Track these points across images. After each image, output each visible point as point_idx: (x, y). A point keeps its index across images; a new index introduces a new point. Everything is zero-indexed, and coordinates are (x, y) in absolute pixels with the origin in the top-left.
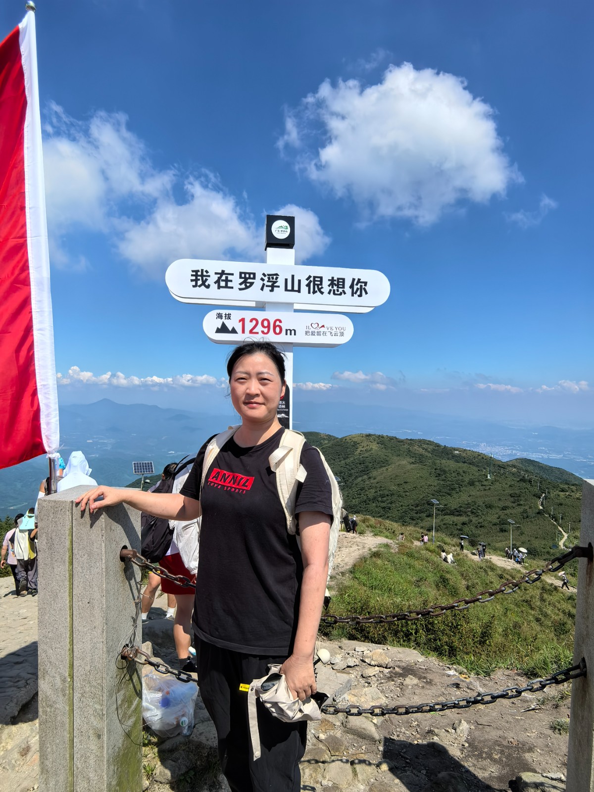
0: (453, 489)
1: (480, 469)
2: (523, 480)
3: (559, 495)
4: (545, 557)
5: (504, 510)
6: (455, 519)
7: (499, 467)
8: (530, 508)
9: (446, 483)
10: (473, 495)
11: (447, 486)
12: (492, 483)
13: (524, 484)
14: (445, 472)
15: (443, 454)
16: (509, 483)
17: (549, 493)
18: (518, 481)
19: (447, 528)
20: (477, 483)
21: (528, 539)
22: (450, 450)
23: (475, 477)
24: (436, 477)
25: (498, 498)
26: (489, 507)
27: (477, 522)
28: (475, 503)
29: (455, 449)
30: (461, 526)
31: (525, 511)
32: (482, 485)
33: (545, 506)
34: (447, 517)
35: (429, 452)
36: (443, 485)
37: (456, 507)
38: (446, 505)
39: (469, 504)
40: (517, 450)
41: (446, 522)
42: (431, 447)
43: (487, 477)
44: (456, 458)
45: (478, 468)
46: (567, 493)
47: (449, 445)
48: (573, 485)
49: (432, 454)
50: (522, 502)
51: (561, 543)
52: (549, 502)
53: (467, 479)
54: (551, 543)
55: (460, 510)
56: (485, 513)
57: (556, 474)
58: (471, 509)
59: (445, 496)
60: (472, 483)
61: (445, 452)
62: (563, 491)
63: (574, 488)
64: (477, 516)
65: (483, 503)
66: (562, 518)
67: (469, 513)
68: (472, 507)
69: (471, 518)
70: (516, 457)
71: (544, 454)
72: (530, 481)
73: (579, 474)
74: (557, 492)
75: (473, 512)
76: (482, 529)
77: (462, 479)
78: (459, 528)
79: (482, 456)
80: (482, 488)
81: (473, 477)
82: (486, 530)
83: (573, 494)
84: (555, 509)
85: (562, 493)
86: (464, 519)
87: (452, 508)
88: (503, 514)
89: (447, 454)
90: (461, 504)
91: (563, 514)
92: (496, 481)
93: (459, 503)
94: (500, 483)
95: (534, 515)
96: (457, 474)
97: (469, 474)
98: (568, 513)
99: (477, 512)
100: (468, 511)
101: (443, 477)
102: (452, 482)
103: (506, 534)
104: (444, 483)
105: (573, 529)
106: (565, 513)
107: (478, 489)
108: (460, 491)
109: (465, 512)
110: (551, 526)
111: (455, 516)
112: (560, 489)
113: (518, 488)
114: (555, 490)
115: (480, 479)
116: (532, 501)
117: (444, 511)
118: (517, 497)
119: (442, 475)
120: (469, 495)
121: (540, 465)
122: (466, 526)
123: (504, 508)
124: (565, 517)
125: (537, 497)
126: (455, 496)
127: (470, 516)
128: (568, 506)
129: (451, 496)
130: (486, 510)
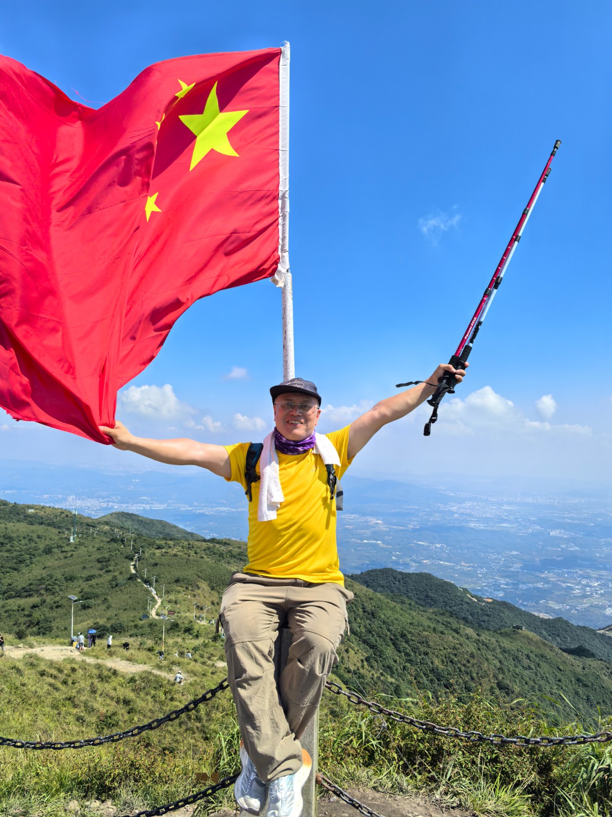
0: (21, 562)
1: (61, 531)
2: (114, 540)
3: (154, 554)
4: (131, 632)
5: (88, 580)
6: (21, 602)
7: (86, 526)
8: (121, 573)
9: (12, 555)
10: (49, 567)
11: (13, 558)
12: (75, 548)
13: (115, 545)
14: (10, 539)
15: (12, 515)
16: (97, 546)
17: (143, 552)
18: (108, 542)
19: (9, 616)
20: (56, 550)
21: (115, 612)
22: (23, 508)
23: (53, 542)
25: (82, 566)
26: (70, 579)
27: (52, 602)
28: (51, 576)
29: (29, 507)
30: (30, 610)
31: (115, 578)
32: (62, 552)
33: (138, 569)
34: (10, 601)
36: (7, 557)
37: (24, 586)
38: (10, 585)
39: (43, 579)
40: (113, 502)
41: (9, 607)
43: (69, 541)
44: (31, 519)
45: (59, 530)
46: (164, 550)
47: (21, 502)
48: (171, 540)
50: (111, 568)
51: (153, 613)
52: (142, 563)
53: (42, 546)
54: (141, 614)
55: (30, 589)
56: (63, 588)
57: (158, 528)
58: (47, 585)
60: (48, 551)
61: (15, 512)
62: (159, 548)
63: (171, 543)
64: (53, 594)
65: (63, 575)
66: (156, 581)
67: (43, 592)
68: (47, 583)
69: (45, 597)
70: (110, 512)
71: (146, 504)
72: (122, 541)
73: (185, 526)
74: (153, 550)
75: (48, 589)
76: (59, 609)
77: (36, 547)
78: (26, 613)
79: (66, 513)
80: (62, 556)
81: (50, 543)
82: (64, 611)
83: (169, 550)
84: (148, 571)
85: (158, 551)
86: (35, 600)
87: (19, 588)
88: (87, 586)
89: (18, 514)
90: (31, 581)
91: (157, 576)
92: (81, 544)
93: (29, 580)
94: (85, 547)
95: (125, 582)
96: (29, 540)
97: (45, 539)
98: (163, 574)
99: (54, 588)
100: (42, 589)
101: (8, 546)
102: (20, 551)
103: (90, 610)
104: (8, 555)
105: (168, 592)
106: (160, 574)
107: (57, 558)
108: (31, 563)
109: (37, 591)
110: (143, 592)
111: (22, 597)
112: (155, 546)
113: (108, 550)
114: (151, 548)
115: (60, 543)
116: (125, 565)
117: (6, 593)
118: (106, 561)
119: (7, 544)
120: (43, 567)
121: (140, 518)
122: (37, 609)
123: (89, 578)
124: (159, 580)
125: (129, 559)
126: (24, 571)
127: (43, 594)
128: (164, 566)
129: (18, 572)
130: (65, 584)
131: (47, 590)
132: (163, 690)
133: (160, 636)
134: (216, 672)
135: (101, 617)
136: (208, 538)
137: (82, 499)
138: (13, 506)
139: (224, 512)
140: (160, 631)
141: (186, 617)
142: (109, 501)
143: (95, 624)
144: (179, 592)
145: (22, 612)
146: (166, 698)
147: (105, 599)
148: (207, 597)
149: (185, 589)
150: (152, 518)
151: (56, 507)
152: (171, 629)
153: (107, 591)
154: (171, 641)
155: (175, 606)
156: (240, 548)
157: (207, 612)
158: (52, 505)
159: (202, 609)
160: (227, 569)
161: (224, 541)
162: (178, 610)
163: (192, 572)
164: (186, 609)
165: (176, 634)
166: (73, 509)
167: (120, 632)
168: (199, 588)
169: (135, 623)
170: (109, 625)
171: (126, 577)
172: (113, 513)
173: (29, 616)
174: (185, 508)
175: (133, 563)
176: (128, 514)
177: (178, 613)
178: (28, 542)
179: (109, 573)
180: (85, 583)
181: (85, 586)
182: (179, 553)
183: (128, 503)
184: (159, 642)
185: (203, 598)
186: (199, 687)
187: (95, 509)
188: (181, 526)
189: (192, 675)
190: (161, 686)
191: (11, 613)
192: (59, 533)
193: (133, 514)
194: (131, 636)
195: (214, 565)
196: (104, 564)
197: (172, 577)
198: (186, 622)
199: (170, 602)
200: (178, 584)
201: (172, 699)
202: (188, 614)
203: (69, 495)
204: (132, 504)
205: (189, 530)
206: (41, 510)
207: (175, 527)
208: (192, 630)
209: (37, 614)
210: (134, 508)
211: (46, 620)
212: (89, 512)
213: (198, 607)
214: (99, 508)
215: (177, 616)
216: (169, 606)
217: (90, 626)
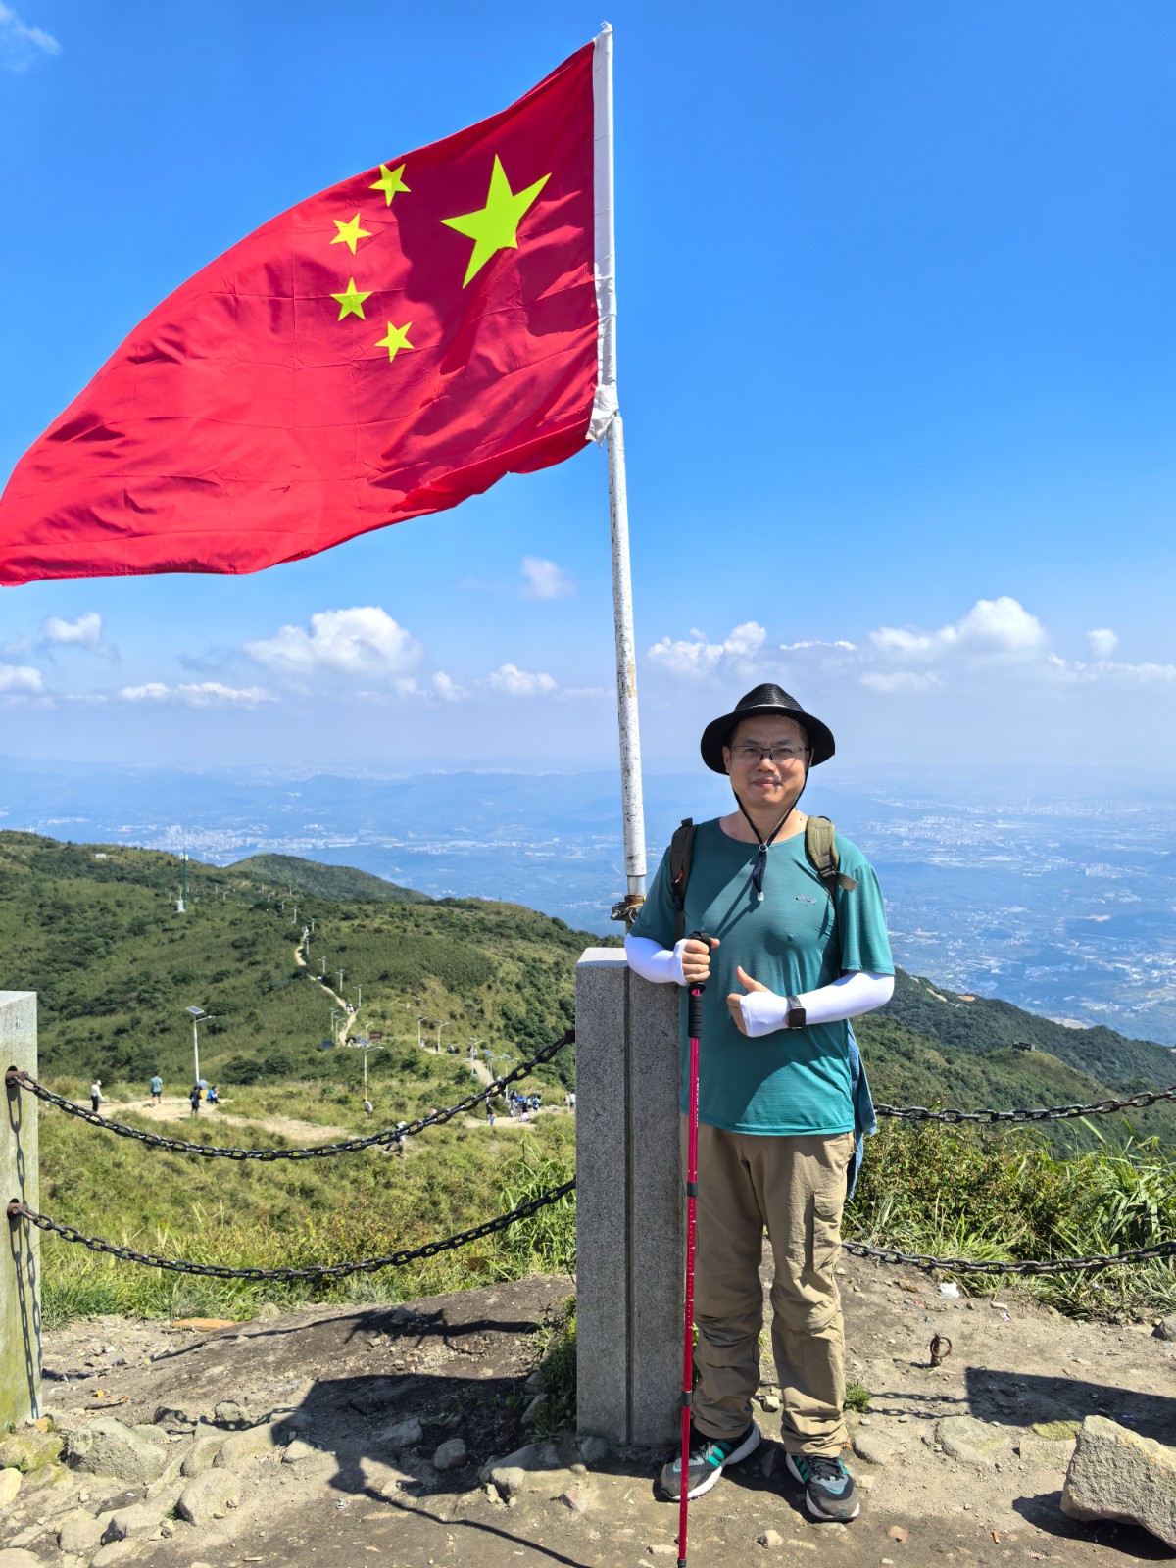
0: (89, 951)
1: (160, 891)
2: (260, 906)
3: (338, 930)
4: (304, 1072)
5: (216, 981)
6: (97, 1023)
7: (208, 881)
8: (278, 966)
9: (71, 938)
10: (142, 959)
11: (74, 944)
12: (189, 922)
13: (264, 915)
14: (66, 909)
15: (65, 865)
16: (229, 918)
17: (318, 926)
18: (251, 910)
19: (75, 1050)
20: (152, 928)
21: (271, 1038)
22: (84, 852)
23: (146, 913)
24: (43, 925)
25: (203, 955)
26: (183, 979)
27: (152, 1022)
28: (147, 976)
29: (96, 849)
30: (113, 1037)
31: (267, 976)
32: (165, 930)
33: (310, 958)
34: (75, 1023)
35: (23, 863)
36: (63, 943)
37: (97, 994)
38: (72, 993)
39: (132, 980)
40: (254, 835)
41: (73, 1034)
42: (30, 849)
43: (176, 909)
44: (100, 871)
45: (156, 891)
46: (356, 923)
47: (80, 840)
48: (369, 902)
49: (31, 867)
50: (258, 958)
51: (342, 1036)
52: (317, 947)
53: (126, 920)
54: (319, 1039)
55: (110, 1000)
56: (171, 996)
57: (342, 881)
58: (140, 992)
59: (67, 971)
60: (138, 929)
61: (71, 859)
62: (347, 917)
63: (369, 908)
64: (154, 1007)
65: (169, 973)
66: (345, 979)
67: (133, 1004)
68: (141, 988)
69: (138, 1014)
71: (317, 838)
72: (277, 907)
73: (392, 876)
74: (337, 923)
75: (144, 999)
76: (167, 1035)
77: (114, 922)
78: (106, 1042)
79: (166, 859)
80: (164, 937)
81: (140, 914)
82: (176, 1037)
83: (367, 922)
84: (329, 961)
85: (344, 925)
86: (121, 1019)
87: (90, 998)
88: (216, 992)
89: (76, 862)
90: (111, 986)
91: (345, 968)
92: (198, 915)
93: (107, 983)
94: (208, 920)
95: (286, 982)
96: (101, 910)
97: (131, 908)
98: (358, 965)
99: (153, 997)
100: (131, 999)
101: (63, 923)
102: (86, 932)
103: (224, 1035)
104: (65, 939)
105: (367, 998)
106: (351, 966)
107: (155, 941)
108: (109, 953)
109: (123, 1003)
110: (322, 1000)
111: (97, 1015)
112: (340, 916)
113: (251, 925)
114: (331, 918)
115: (160, 915)
116: (284, 950)
117: (66, 1008)
118: (248, 946)
119: (60, 918)
120: (131, 959)
121: (308, 865)
122: (125, 1035)
123: (218, 978)
124: (351, 976)
125: (291, 940)
126: (95, 967)
127: (135, 1009)
128: (359, 950)
129: (85, 969)
130: (175, 989)
131: (141, 1000)
132: (371, 1169)
133: (358, 1077)
134: (465, 1136)
135: (245, 1046)
136: (437, 897)
137: (196, 832)
138: (66, 848)
139: (466, 849)
140: (358, 1069)
141: (403, 1042)
142: (247, 835)
143: (235, 1059)
144: (388, 997)
145: (98, 1042)
146: (377, 1183)
147: (251, 1015)
148: (441, 1005)
149: (398, 992)
150: (329, 863)
151: (148, 848)
152: (378, 1063)
153: (254, 999)
154: (378, 1086)
155: (382, 1022)
156: (498, 914)
157: (443, 1032)
158: (138, 844)
159: (432, 1027)
160: (476, 953)
161: (469, 902)
162: (388, 1031)
163: (412, 961)
164: (402, 1027)
165: (387, 1072)
166: (179, 851)
167: (283, 1073)
168: (425, 989)
169: (309, 1055)
170: (261, 1061)
171: (287, 974)
172: (255, 857)
173: (111, 1048)
174: (391, 843)
175: (301, 947)
176: (284, 857)
177: (389, 1035)
178: (99, 914)
179: (254, 968)
180: (211, 987)
181: (211, 990)
182: (385, 927)
183: (282, 836)
184: (356, 1087)
185: (434, 1008)
186: (436, 1163)
187: (220, 849)
188: (386, 877)
189: (422, 1142)
190: (366, 1163)
191: (78, 1043)
192: (157, 895)
193: (293, 858)
194: (303, 1078)
195: (452, 947)
196: (246, 950)
197: (375, 971)
198: (404, 1051)
199: (372, 1015)
200: (387, 983)
201: (388, 1185)
202: (407, 1037)
203: (170, 825)
204: (291, 839)
205: (401, 883)
206: (119, 854)
207: (375, 878)
208: (417, 1064)
209: (126, 1045)
210: (295, 846)
211: (144, 1056)
212: (210, 855)
213: (424, 1023)
214: (228, 847)
215: (388, 1041)
216: (370, 1024)
217: (225, 1063)
